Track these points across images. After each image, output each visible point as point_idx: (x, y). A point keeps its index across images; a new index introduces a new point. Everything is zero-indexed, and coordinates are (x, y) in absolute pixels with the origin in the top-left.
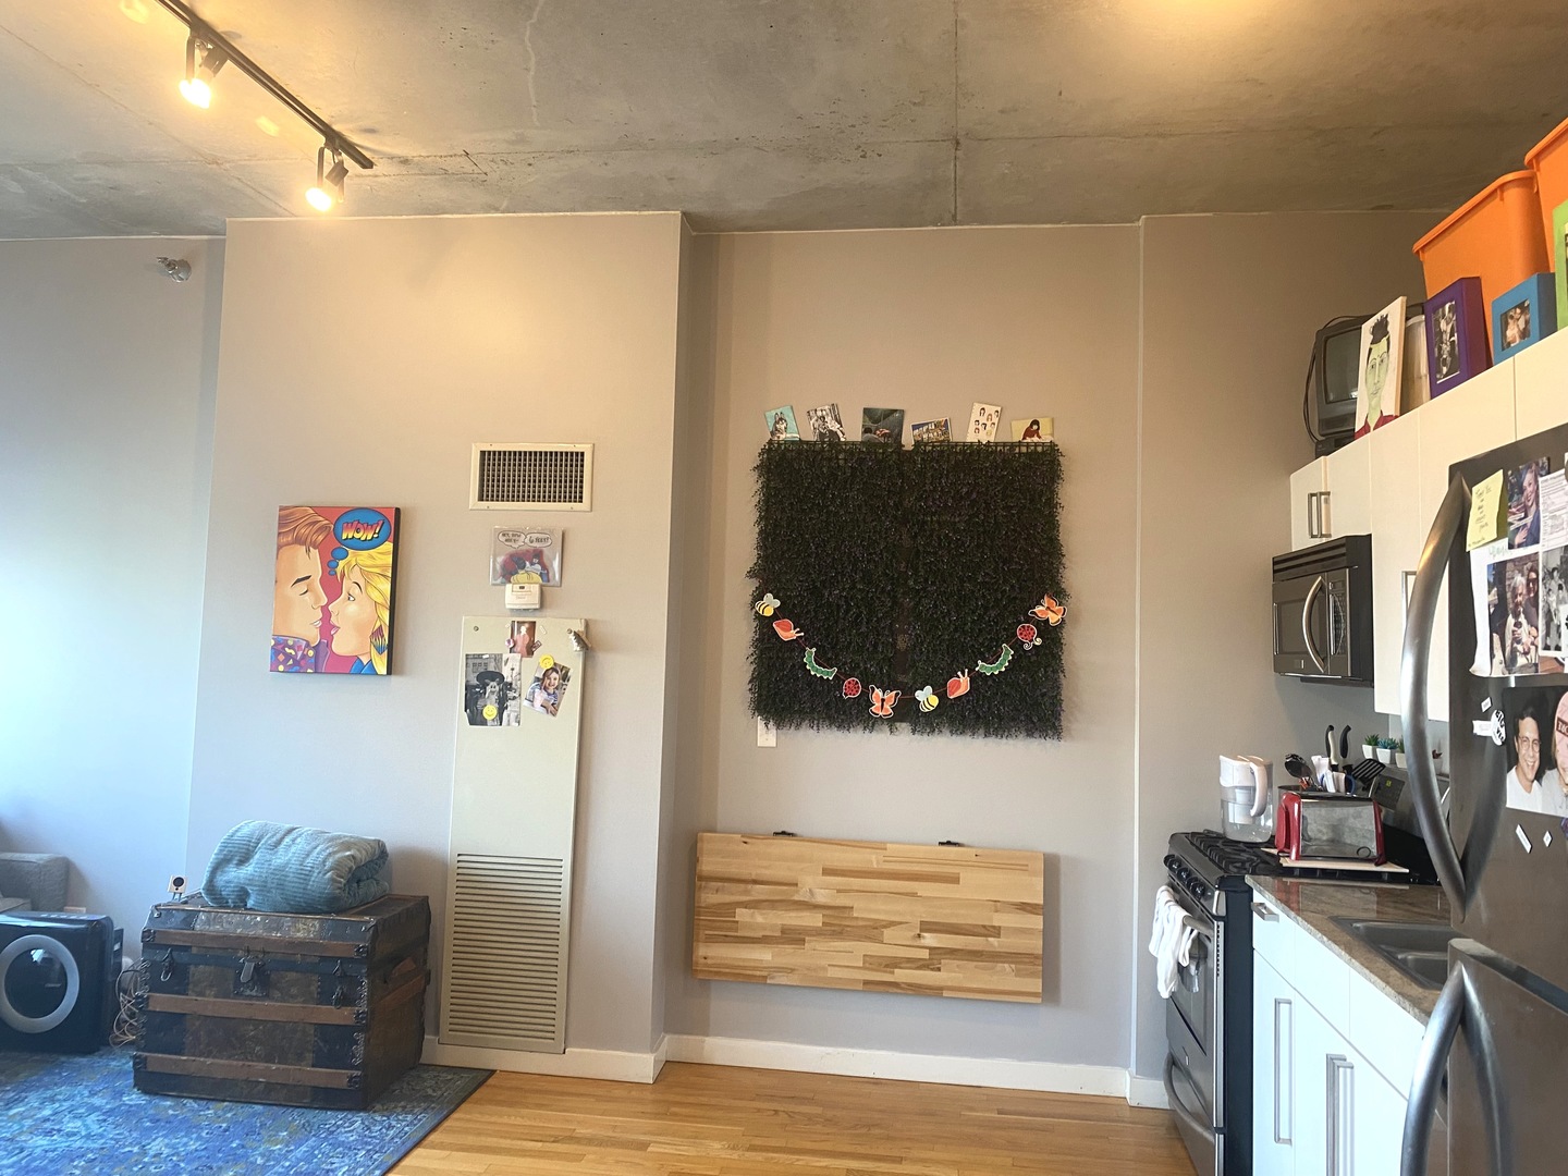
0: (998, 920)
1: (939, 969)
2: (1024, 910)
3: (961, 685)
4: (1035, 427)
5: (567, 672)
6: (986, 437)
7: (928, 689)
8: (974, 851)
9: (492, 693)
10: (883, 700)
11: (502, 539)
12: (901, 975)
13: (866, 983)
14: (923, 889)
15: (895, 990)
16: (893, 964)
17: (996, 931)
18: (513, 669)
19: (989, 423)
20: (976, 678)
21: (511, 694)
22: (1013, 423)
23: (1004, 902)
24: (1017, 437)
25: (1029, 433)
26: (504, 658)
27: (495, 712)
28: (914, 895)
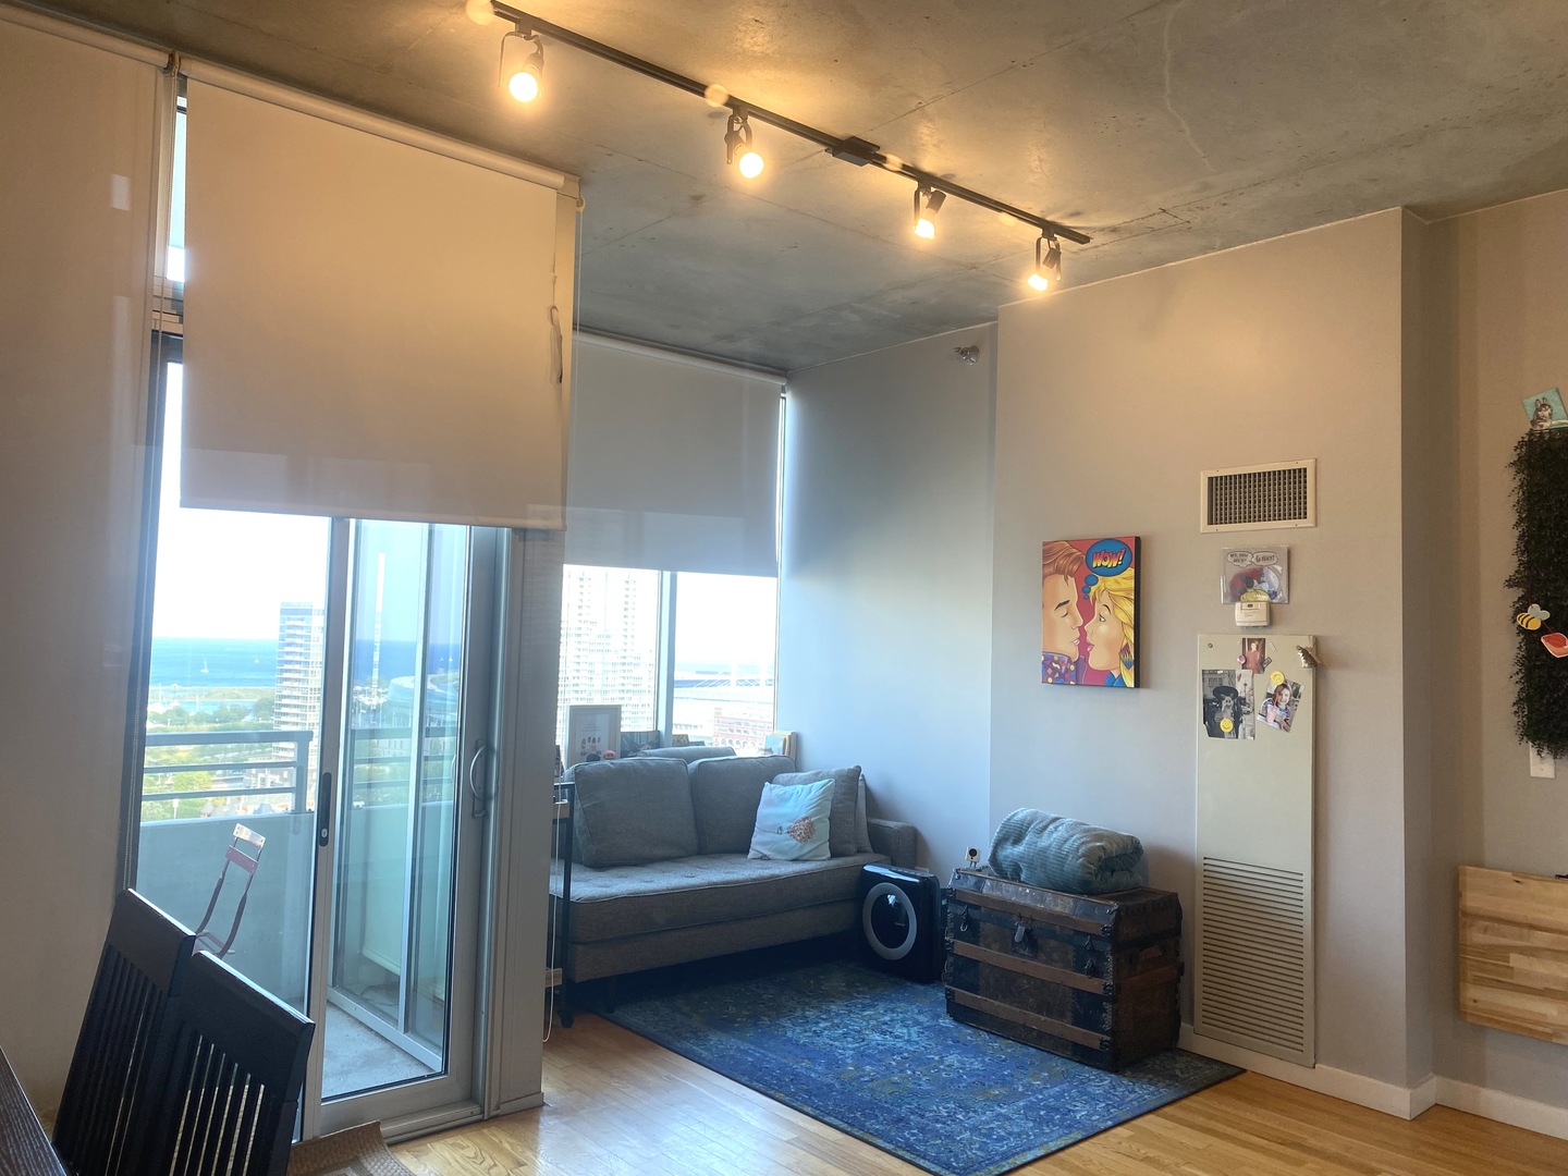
5: (1298, 689)
9: (1228, 707)
11: (1229, 558)
18: (1245, 685)
27: (1231, 726)
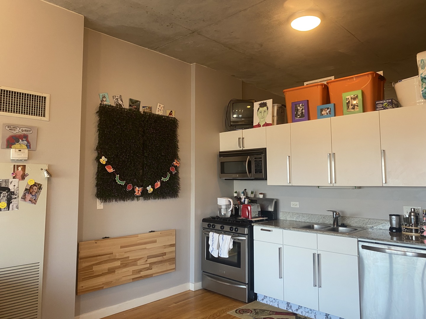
0: (166, 250)
1: (152, 269)
2: (171, 246)
3: (158, 184)
4: (171, 113)
5: (41, 186)
6: (160, 113)
7: (150, 186)
8: (160, 232)
10: (139, 190)
11: (8, 129)
12: (143, 274)
13: (133, 279)
14: (148, 246)
15: (141, 279)
16: (140, 271)
17: (165, 254)
18: (14, 186)
19: (161, 110)
20: (162, 182)
21: (13, 197)
22: (167, 111)
23: (167, 245)
24: (168, 115)
25: (170, 114)
26: (10, 181)
27: (6, 205)
28: (146, 248)
